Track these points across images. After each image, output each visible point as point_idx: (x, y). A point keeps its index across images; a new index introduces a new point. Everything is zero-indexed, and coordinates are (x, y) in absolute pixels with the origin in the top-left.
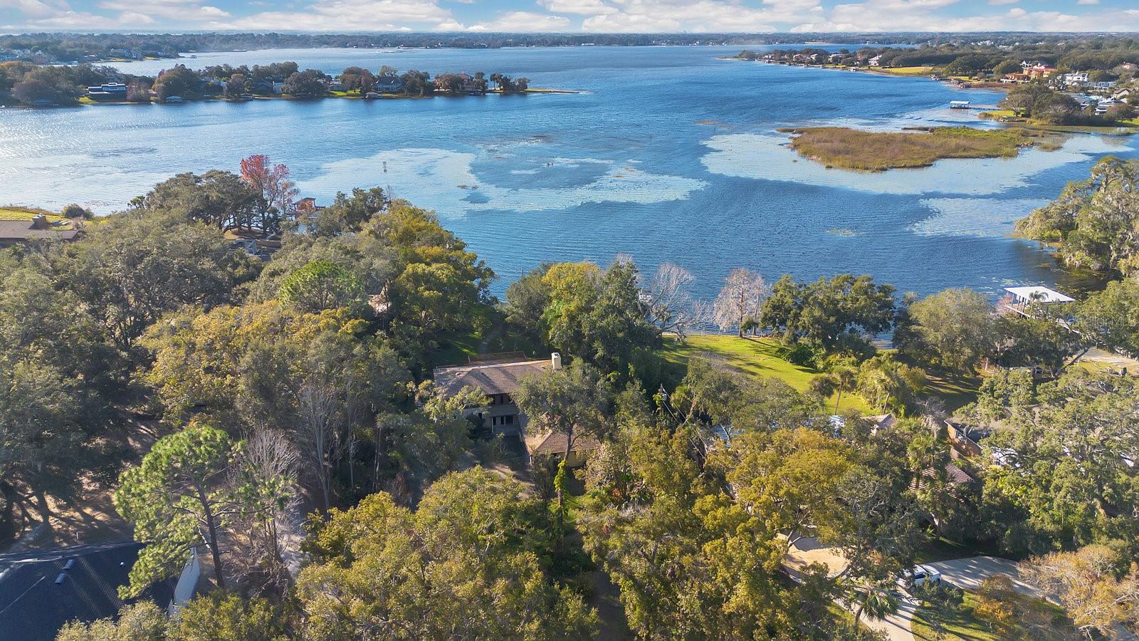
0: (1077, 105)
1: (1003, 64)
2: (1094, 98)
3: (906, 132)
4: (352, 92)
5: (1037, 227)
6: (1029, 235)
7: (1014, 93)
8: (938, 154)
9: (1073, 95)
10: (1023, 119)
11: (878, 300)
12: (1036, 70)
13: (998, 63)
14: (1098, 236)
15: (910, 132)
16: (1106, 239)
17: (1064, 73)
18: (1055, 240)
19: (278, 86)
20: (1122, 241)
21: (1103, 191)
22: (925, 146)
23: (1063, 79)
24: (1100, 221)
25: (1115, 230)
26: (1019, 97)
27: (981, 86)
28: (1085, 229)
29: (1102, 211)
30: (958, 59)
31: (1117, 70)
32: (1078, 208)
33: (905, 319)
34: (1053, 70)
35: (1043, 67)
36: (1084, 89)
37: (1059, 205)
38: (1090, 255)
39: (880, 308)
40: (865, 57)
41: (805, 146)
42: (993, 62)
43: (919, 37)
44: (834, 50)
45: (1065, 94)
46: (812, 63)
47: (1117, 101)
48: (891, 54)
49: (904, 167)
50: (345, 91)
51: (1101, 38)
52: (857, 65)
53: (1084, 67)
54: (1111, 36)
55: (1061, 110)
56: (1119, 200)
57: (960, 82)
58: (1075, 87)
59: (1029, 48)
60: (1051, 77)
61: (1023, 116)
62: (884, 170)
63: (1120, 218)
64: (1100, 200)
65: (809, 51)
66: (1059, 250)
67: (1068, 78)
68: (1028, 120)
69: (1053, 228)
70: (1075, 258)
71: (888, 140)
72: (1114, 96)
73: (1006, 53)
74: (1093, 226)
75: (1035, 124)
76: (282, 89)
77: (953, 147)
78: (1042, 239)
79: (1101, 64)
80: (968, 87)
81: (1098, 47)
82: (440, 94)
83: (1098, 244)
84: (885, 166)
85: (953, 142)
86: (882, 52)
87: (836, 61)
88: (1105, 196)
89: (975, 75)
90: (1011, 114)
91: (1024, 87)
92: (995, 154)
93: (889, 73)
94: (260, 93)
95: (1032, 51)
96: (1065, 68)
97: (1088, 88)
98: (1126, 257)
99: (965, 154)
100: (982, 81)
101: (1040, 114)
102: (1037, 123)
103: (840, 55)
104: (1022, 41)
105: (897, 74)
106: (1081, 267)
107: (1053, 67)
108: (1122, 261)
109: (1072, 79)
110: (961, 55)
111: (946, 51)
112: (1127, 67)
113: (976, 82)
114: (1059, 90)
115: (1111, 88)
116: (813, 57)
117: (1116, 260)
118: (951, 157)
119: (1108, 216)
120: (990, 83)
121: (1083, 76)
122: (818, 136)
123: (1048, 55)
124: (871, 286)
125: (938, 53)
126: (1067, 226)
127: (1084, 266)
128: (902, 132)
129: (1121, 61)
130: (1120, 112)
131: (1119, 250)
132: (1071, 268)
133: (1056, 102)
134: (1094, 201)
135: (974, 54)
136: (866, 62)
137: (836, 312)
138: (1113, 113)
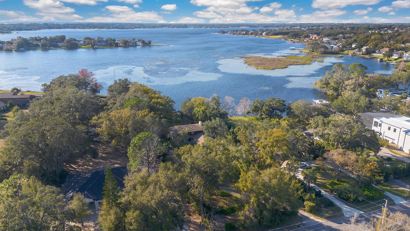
0: (327, 48)
1: (304, 35)
2: (332, 45)
3: (278, 57)
4: (88, 46)
5: (320, 84)
6: (318, 87)
7: (308, 44)
8: (289, 64)
9: (326, 45)
10: (312, 53)
11: (282, 104)
12: (314, 37)
13: (303, 34)
14: (335, 86)
15: (279, 57)
16: (338, 86)
17: (323, 37)
18: (324, 88)
19: (60, 44)
20: (342, 86)
21: (336, 73)
22: (285, 61)
23: (322, 39)
24: (336, 82)
25: (340, 84)
26: (310, 46)
27: (298, 42)
28: (332, 84)
29: (336, 79)
30: (290, 33)
31: (338, 36)
32: (330, 78)
33: (289, 108)
34: (319, 37)
35: (316, 36)
36: (329, 43)
37: (325, 78)
38: (334, 91)
39: (283, 106)
40: (261, 32)
41: (248, 62)
42: (301, 34)
43: (276, 25)
44: (251, 30)
45: (323, 44)
46: (244, 34)
47: (338, 46)
48: (269, 31)
49: (280, 68)
50: (85, 46)
51: (333, 25)
52: (258, 35)
53: (328, 35)
54: (335, 25)
55: (323, 50)
56: (340, 76)
57: (292, 41)
58: (326, 42)
59: (311, 29)
60: (319, 39)
61: (312, 52)
62: (274, 69)
63: (341, 81)
64: (335, 76)
65: (243, 30)
66: (326, 90)
67: (324, 39)
68: (313, 53)
69: (324, 84)
70: (330, 92)
71: (274, 60)
72: (338, 45)
73: (304, 31)
74: (334, 83)
75: (315, 54)
76: (62, 45)
77: (293, 62)
78: (321, 88)
79: (333, 35)
80: (294, 42)
81: (332, 29)
82: (120, 46)
83: (335, 88)
84: (274, 68)
85: (293, 60)
86: (266, 31)
87: (252, 34)
88: (337, 74)
89: (296, 38)
90: (308, 51)
91: (311, 43)
92: (305, 64)
93: (269, 38)
94: (54, 47)
95: (312, 30)
96: (322, 36)
97: (330, 42)
98: (343, 91)
99: (297, 64)
100: (298, 41)
101: (317, 51)
102: (316, 54)
103: (253, 32)
104: (309, 27)
105: (272, 38)
106: (332, 95)
107: (319, 36)
108: (342, 92)
109: (325, 39)
110: (291, 32)
111: (286, 31)
112: (341, 35)
113: (296, 41)
114: (321, 43)
115: (336, 42)
116: (244, 32)
117: (341, 92)
118: (293, 65)
119: (338, 80)
120: (301, 41)
121: (328, 39)
122: (252, 59)
123: (318, 32)
124: (280, 100)
125: (284, 31)
126: (327, 84)
127: (333, 94)
128: (277, 57)
129: (339, 34)
130: (340, 50)
131: (341, 89)
132: (329, 95)
133: (321, 47)
134: (334, 76)
135: (295, 32)
136: (261, 34)
137: (272, 108)
138: (337, 50)
